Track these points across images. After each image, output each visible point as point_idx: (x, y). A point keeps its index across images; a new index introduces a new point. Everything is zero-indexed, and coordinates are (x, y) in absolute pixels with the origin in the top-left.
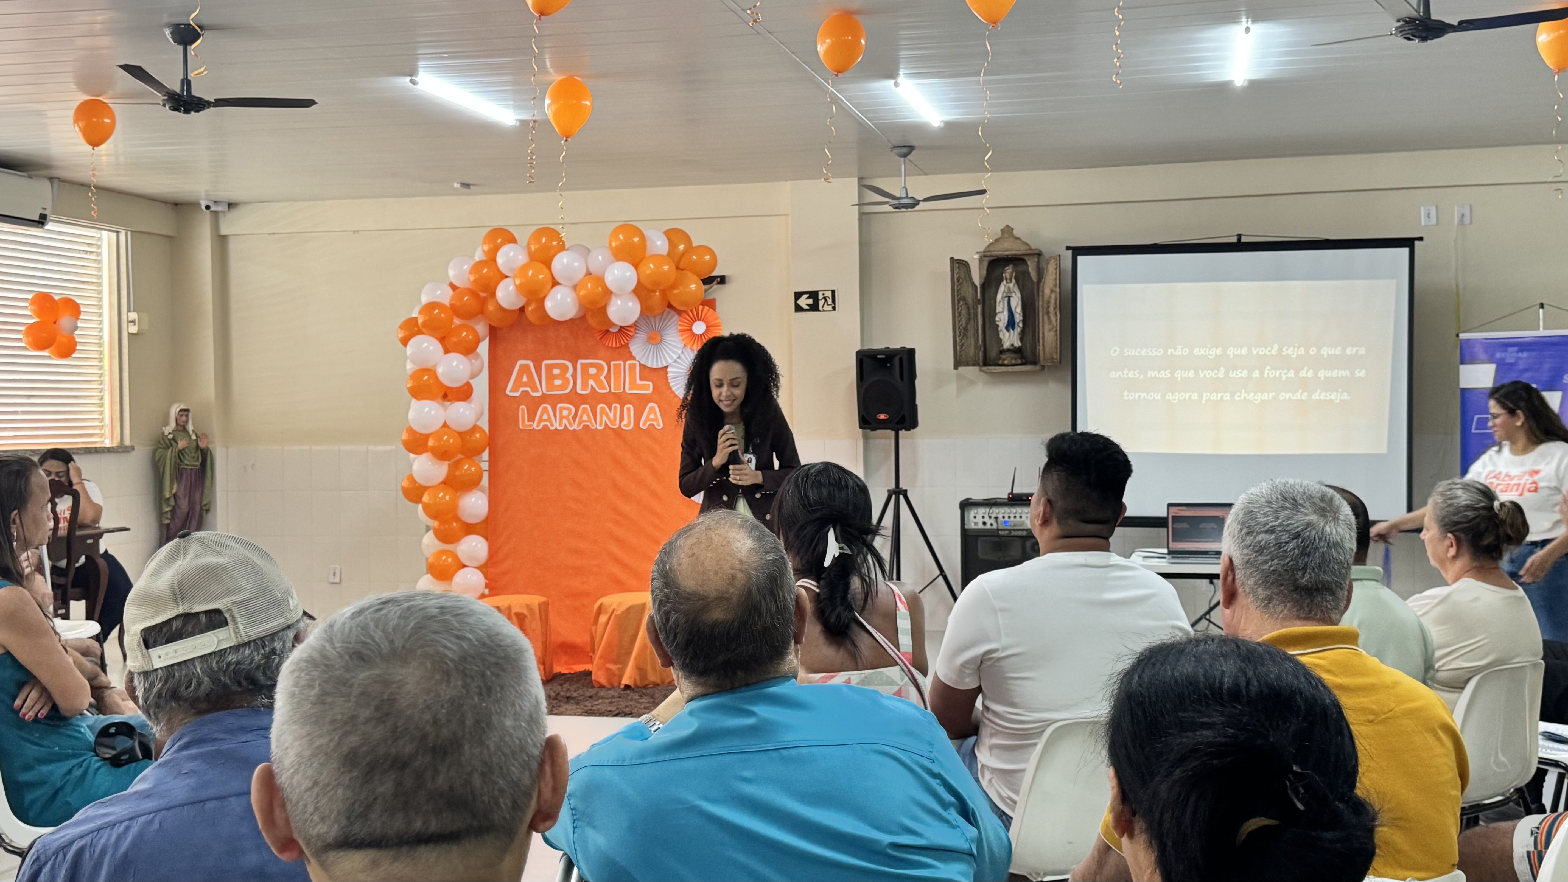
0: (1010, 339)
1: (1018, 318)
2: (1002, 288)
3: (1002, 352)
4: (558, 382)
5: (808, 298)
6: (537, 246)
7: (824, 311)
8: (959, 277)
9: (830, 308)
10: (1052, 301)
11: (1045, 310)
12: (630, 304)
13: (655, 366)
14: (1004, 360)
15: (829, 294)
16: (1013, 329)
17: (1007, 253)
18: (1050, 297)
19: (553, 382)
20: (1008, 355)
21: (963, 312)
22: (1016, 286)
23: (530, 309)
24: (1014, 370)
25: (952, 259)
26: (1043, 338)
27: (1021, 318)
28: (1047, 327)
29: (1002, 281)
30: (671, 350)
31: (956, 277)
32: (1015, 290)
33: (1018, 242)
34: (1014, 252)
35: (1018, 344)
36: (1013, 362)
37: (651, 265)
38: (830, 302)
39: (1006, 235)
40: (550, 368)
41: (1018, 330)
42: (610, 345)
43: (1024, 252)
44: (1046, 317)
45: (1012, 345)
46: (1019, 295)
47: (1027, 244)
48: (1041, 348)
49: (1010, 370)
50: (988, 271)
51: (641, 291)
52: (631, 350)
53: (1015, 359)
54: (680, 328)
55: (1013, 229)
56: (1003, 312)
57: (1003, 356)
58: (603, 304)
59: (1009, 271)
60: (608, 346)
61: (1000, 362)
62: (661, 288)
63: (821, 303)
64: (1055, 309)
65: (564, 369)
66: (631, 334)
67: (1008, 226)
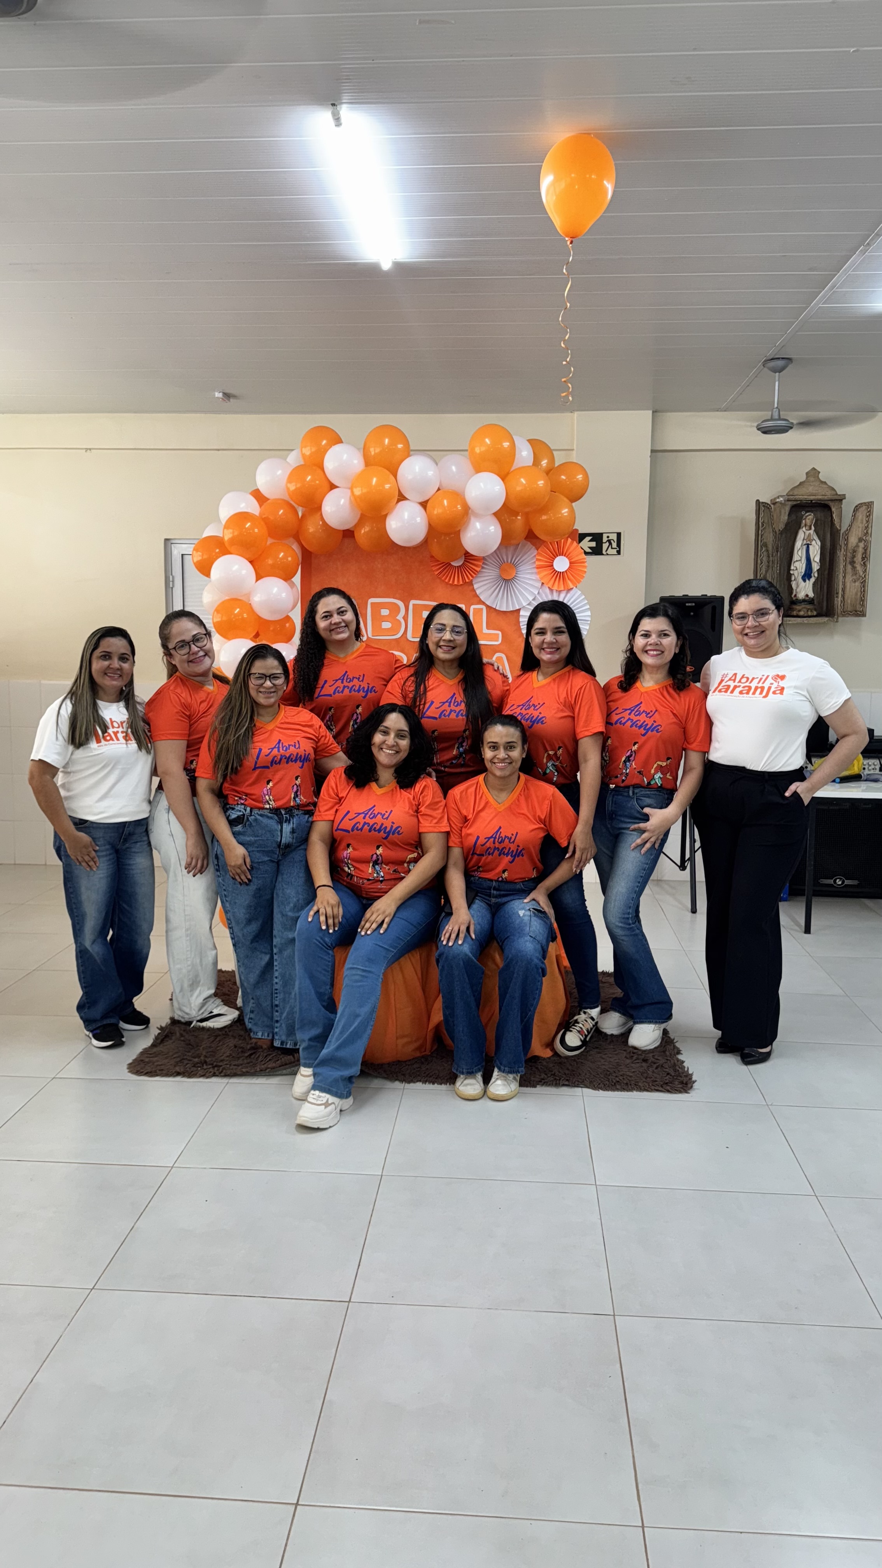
0: (804, 589)
1: (816, 567)
2: (801, 535)
3: (795, 602)
4: (386, 625)
5: (590, 541)
6: (378, 450)
7: (608, 554)
8: (763, 522)
9: (614, 552)
10: (860, 550)
11: (848, 560)
12: (492, 528)
13: (504, 609)
14: (799, 611)
15: (614, 537)
16: (809, 580)
17: (812, 498)
18: (857, 546)
19: (381, 625)
20: (803, 606)
21: (764, 559)
22: (815, 533)
23: (363, 531)
24: (810, 622)
25: (758, 501)
26: (844, 590)
27: (818, 567)
28: (849, 578)
29: (799, 527)
30: (526, 589)
31: (761, 521)
32: (815, 538)
33: (825, 486)
34: (820, 497)
35: (811, 595)
36: (810, 613)
37: (523, 480)
38: (614, 545)
39: (812, 479)
40: (377, 607)
41: (813, 580)
42: (451, 582)
43: (830, 497)
44: (849, 567)
45: (807, 596)
46: (819, 543)
47: (833, 489)
48: (840, 598)
49: (806, 622)
50: (789, 515)
51: (505, 514)
52: (475, 586)
53: (811, 611)
54: (538, 563)
55: (819, 472)
56: (801, 560)
57: (798, 607)
58: (458, 529)
59: (810, 517)
60: (447, 583)
61: (795, 613)
62: (527, 510)
63: (605, 546)
64: (863, 559)
65: (395, 609)
66: (478, 569)
67: (814, 469)
